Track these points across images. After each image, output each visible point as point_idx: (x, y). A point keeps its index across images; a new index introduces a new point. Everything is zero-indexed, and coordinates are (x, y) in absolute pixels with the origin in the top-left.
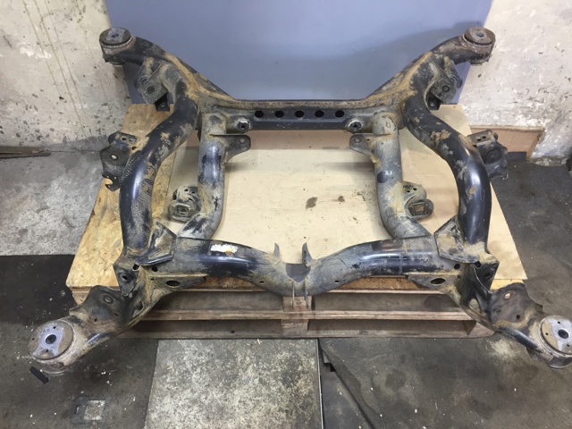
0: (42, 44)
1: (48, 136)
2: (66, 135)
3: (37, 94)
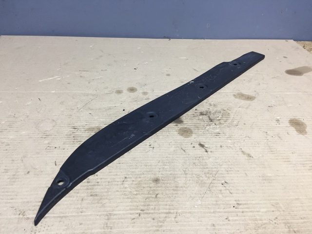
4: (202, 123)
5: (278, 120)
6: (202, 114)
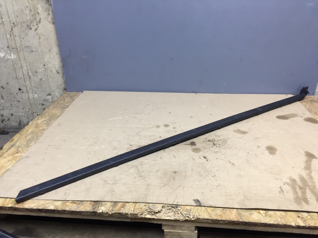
0: (11, 48)
1: (9, 119)
2: (21, 119)
3: (4, 86)
4: (208, 146)
5: (259, 147)
6: (209, 141)
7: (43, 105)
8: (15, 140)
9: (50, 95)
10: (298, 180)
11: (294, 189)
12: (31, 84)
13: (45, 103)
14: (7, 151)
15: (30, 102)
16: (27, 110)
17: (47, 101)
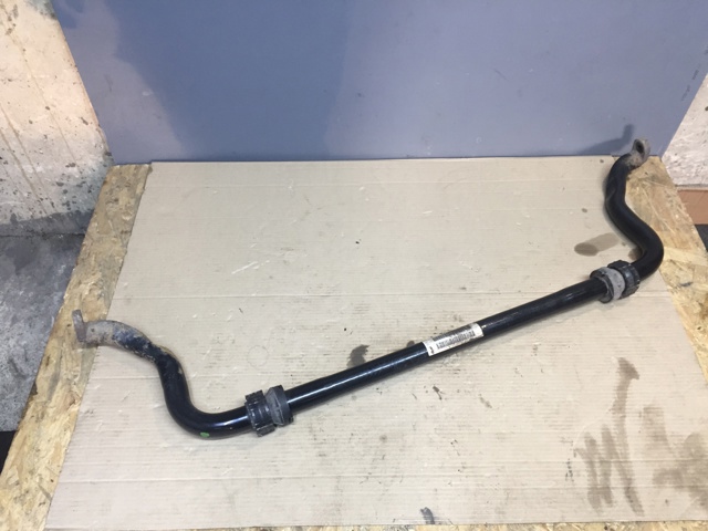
2: (15, 212)
7: (60, 185)
8: (54, 360)
9: (73, 165)
10: (599, 440)
11: (591, 463)
12: (23, 147)
13: (64, 182)
14: (50, 399)
15: (27, 180)
16: (26, 195)
17: (69, 177)
